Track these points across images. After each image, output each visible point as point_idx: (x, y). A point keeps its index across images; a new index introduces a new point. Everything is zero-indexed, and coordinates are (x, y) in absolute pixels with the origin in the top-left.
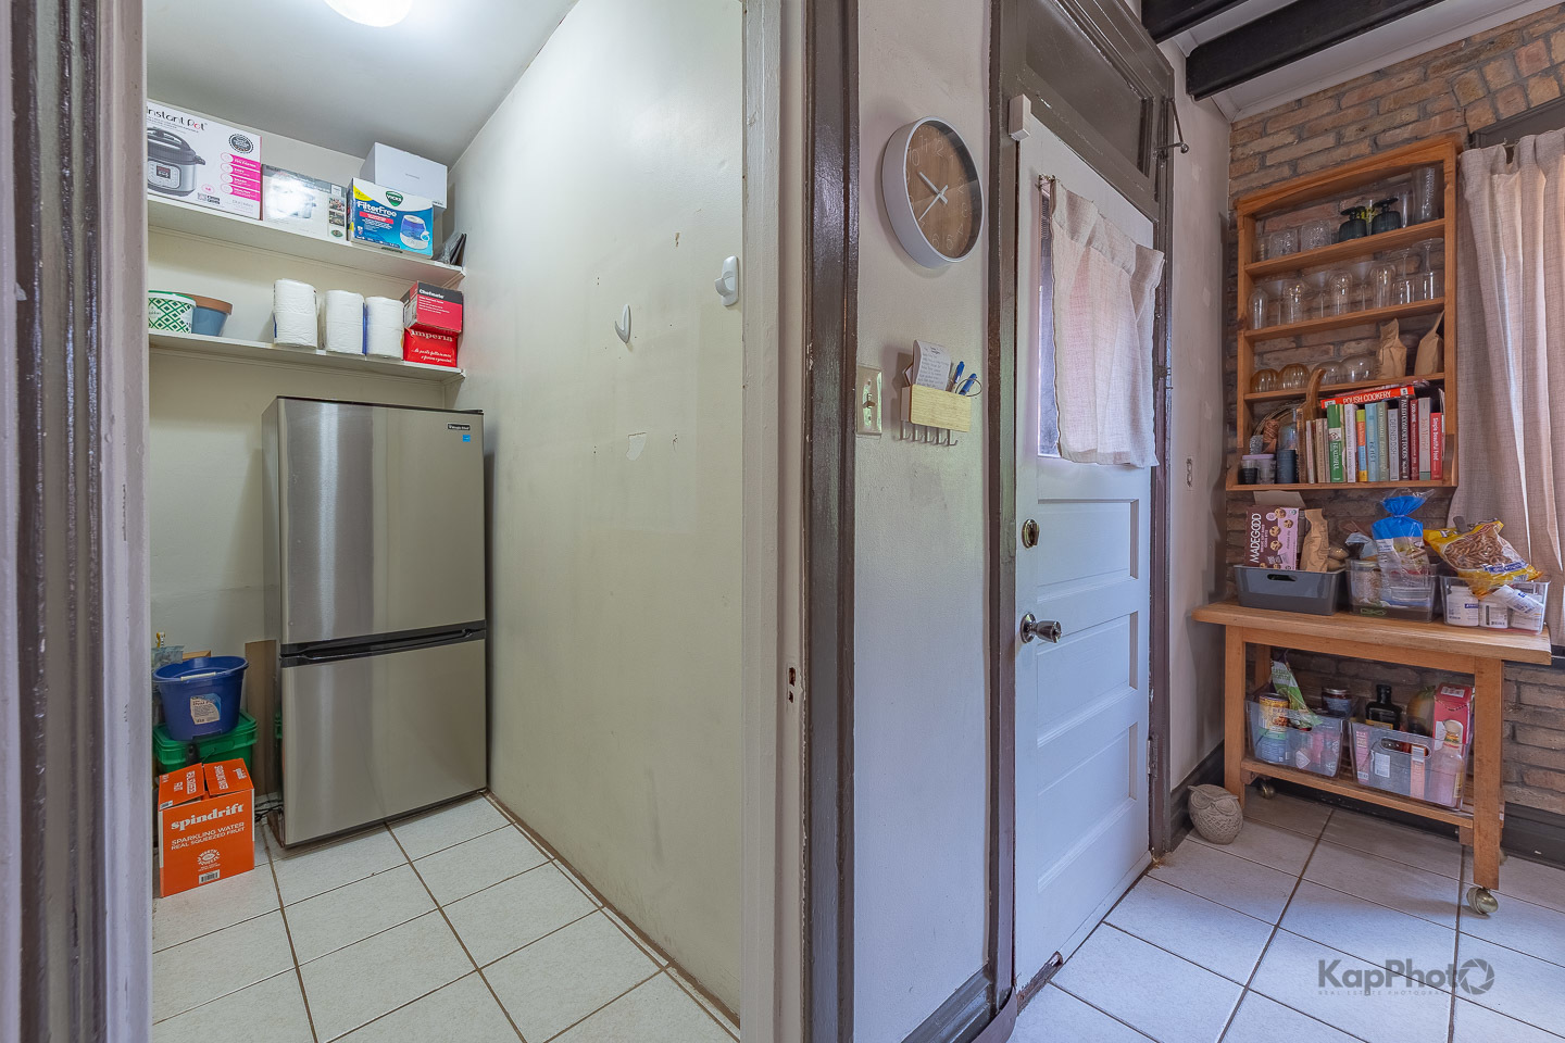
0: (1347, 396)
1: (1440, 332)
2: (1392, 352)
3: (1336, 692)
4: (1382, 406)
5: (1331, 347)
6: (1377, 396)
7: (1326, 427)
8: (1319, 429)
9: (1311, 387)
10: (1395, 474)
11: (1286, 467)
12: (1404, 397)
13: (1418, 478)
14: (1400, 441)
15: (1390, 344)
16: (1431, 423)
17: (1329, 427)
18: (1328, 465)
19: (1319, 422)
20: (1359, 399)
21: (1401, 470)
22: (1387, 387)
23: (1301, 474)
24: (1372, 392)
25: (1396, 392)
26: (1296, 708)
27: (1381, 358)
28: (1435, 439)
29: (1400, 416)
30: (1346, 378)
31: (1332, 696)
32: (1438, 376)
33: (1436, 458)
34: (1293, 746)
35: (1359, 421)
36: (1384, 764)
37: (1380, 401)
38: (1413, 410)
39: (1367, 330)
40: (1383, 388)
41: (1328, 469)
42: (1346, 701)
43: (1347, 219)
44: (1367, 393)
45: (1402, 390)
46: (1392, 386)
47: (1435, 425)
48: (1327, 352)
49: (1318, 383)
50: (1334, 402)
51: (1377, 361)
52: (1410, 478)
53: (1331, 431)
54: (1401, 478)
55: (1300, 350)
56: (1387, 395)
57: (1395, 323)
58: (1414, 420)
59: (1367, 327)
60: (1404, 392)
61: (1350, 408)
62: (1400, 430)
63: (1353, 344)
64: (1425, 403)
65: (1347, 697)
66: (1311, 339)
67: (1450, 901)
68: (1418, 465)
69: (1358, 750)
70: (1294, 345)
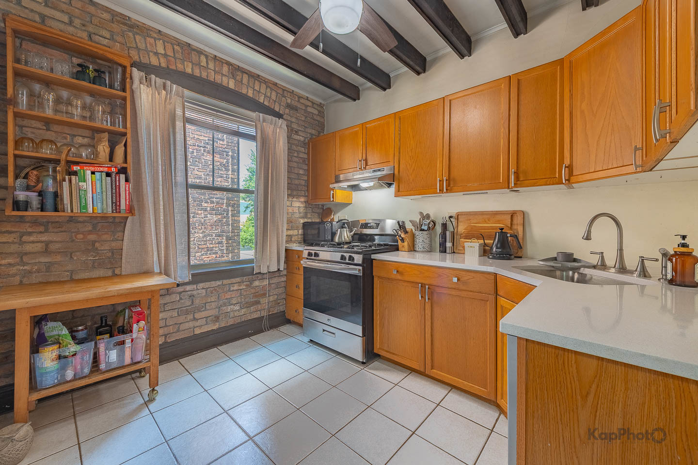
0: (86, 166)
1: (125, 145)
2: (103, 149)
3: (80, 328)
4: (104, 175)
5: (68, 136)
6: (101, 169)
7: (77, 181)
8: (73, 181)
9: (63, 157)
10: (110, 210)
11: (49, 202)
12: (113, 172)
13: (120, 212)
14: (112, 193)
15: (104, 144)
16: (126, 187)
17: (79, 182)
18: (79, 203)
19: (73, 178)
20: (93, 169)
21: (112, 208)
22: (106, 166)
23: (60, 207)
24: (99, 167)
25: (110, 169)
26: (66, 346)
27: (99, 150)
28: (127, 194)
29: (111, 179)
30: (81, 156)
31: (77, 331)
32: (125, 165)
33: (127, 203)
34: (63, 368)
35: (93, 180)
36: (113, 355)
37: (102, 172)
38: (117, 179)
39: (87, 133)
40: (104, 165)
41: (79, 205)
42: (86, 331)
43: (80, 69)
44: (97, 167)
45: (112, 168)
46: (109, 166)
47: (127, 188)
48: (66, 138)
49: (67, 155)
50: (79, 168)
51: (97, 151)
52: (116, 212)
53: (81, 184)
54: (112, 212)
55: (49, 132)
56: (106, 169)
57: (106, 134)
58: (118, 184)
59: (88, 131)
60: (113, 169)
61: (89, 172)
62: (112, 188)
63: (81, 138)
64: (122, 177)
65: (86, 328)
66: (56, 128)
67: (141, 403)
68: (120, 206)
69: (101, 354)
70: (45, 128)
